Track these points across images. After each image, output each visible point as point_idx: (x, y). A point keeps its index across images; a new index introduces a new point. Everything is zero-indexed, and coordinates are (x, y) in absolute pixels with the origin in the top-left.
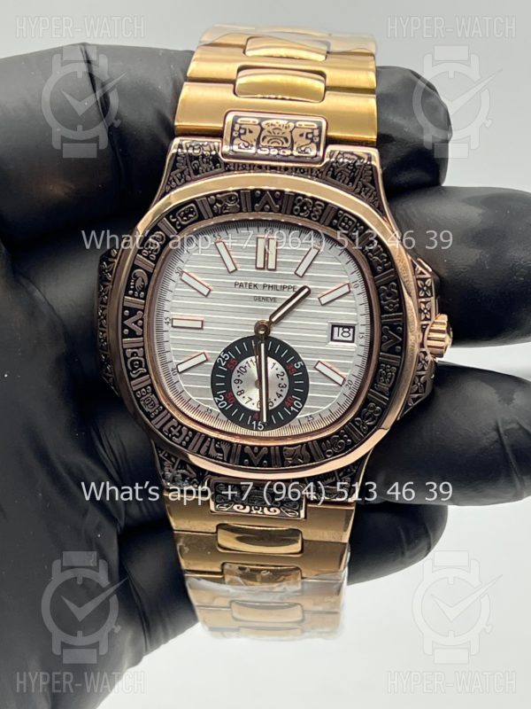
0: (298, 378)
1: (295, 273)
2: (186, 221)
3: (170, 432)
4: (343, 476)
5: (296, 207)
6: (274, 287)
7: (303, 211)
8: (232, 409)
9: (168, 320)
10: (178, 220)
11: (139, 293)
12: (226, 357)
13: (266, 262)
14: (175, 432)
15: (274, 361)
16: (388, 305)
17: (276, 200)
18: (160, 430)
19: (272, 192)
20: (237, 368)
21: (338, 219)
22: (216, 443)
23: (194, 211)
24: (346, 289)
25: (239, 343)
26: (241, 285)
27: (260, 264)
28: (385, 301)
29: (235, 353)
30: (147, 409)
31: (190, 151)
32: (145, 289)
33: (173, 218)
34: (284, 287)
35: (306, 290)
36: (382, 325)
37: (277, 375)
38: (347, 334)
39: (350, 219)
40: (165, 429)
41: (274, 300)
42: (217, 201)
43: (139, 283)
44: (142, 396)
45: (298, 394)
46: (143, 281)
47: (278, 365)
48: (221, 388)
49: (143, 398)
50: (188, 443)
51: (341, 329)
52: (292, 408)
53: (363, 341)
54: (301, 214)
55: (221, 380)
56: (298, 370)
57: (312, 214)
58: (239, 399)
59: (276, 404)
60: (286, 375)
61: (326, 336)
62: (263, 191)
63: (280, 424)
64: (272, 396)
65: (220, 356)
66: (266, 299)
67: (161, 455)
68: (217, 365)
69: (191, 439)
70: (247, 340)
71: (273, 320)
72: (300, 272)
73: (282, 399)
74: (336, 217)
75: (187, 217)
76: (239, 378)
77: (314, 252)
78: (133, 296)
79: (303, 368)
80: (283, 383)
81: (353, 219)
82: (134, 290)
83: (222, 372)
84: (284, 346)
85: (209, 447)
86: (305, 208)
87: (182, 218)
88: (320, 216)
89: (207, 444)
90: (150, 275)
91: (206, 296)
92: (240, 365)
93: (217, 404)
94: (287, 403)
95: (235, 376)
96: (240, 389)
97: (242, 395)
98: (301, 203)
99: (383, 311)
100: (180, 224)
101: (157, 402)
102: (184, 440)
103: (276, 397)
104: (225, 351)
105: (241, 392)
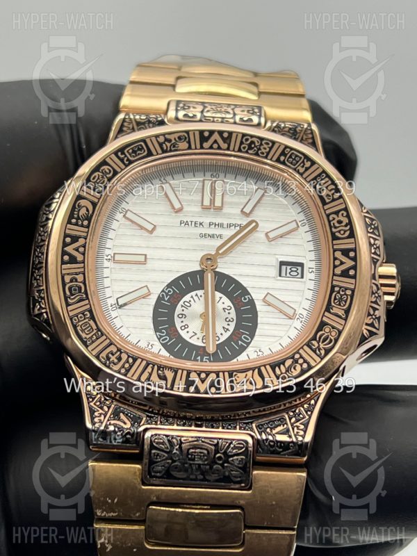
0: (246, 312)
1: (242, 211)
2: (134, 157)
3: (108, 358)
4: (295, 423)
5: (243, 146)
6: (221, 225)
7: (250, 148)
8: (175, 344)
9: (109, 257)
10: (126, 156)
11: (82, 222)
12: (169, 291)
13: (212, 201)
14: (113, 358)
15: (221, 295)
16: (339, 232)
17: (224, 140)
18: (97, 357)
19: (221, 133)
20: (181, 303)
21: (285, 155)
22: (159, 369)
23: (143, 148)
24: (293, 225)
25: (184, 277)
26: (187, 223)
27: (207, 202)
28: (335, 228)
29: (179, 287)
30: (84, 335)
31: (137, 117)
32: (89, 219)
33: (122, 154)
34: (229, 226)
35: (254, 224)
36: (335, 251)
37: (224, 309)
38: (295, 274)
39: (297, 156)
40: (104, 355)
41: (220, 236)
42: (167, 140)
43: (83, 211)
44: (79, 321)
45: (246, 328)
46: (88, 210)
47: (225, 299)
48: (163, 323)
49: (80, 324)
50: (128, 371)
51: (289, 267)
52: (240, 342)
53: (312, 276)
54: (250, 152)
55: (163, 315)
56: (246, 304)
57: (260, 152)
58: (183, 334)
59: (223, 339)
60: (233, 308)
61: (275, 272)
62: (212, 132)
63: (228, 358)
64: (219, 330)
65: (163, 291)
66: (212, 236)
67: (92, 404)
68: (160, 299)
69: (131, 367)
70: (192, 274)
71: (220, 252)
72: (247, 210)
73: (229, 333)
74: (283, 153)
75: (135, 153)
76: (183, 313)
77: (260, 192)
78: (76, 224)
79: (252, 302)
80: (230, 317)
81: (300, 155)
82: (78, 218)
83: (164, 306)
84: (231, 280)
85: (150, 374)
86: (253, 146)
87: (130, 155)
88: (268, 153)
89: (149, 369)
90: (94, 205)
91: (151, 232)
92: (184, 299)
93: (159, 339)
94: (235, 336)
95: (179, 310)
96: (183, 324)
97: (186, 330)
98: (248, 142)
99: (334, 238)
100: (128, 160)
101: (95, 327)
102: (123, 367)
103: (223, 332)
104: (169, 286)
105: (186, 327)
